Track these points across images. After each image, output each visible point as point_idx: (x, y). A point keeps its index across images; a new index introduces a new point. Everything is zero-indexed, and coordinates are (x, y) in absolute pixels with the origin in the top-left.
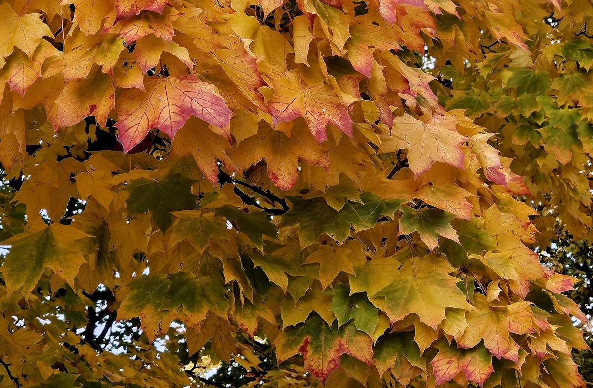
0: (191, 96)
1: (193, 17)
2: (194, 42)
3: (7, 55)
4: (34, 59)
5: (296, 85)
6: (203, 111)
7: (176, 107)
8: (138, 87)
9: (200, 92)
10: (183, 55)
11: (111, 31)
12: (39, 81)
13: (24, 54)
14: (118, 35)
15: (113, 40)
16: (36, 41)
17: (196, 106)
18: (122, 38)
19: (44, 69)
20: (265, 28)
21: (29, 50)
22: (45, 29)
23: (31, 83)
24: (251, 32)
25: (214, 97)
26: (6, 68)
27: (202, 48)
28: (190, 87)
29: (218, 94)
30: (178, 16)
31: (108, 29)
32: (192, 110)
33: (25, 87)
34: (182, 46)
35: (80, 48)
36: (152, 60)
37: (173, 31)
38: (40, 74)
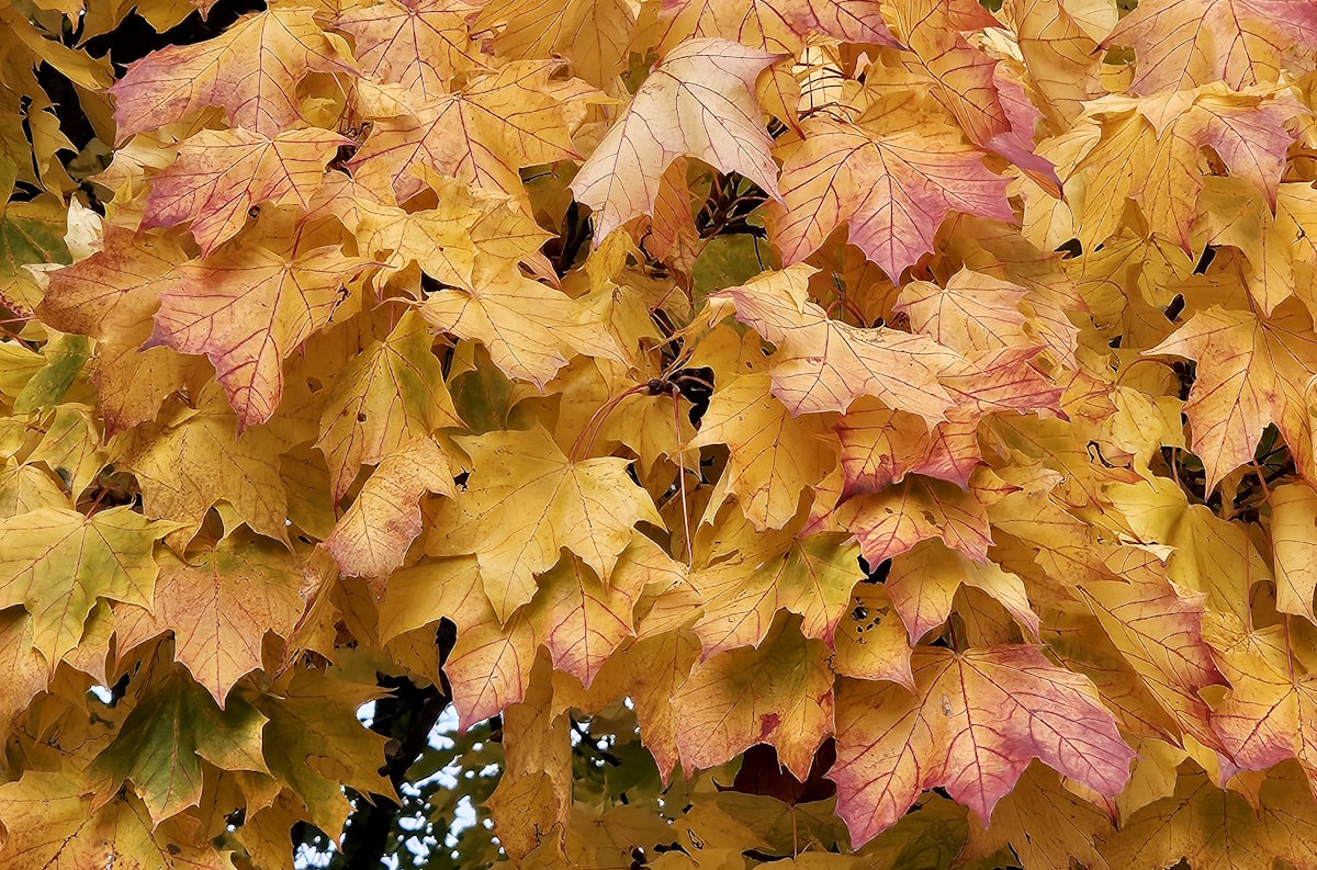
0: (1029, 707)
1: (1039, 495)
2: (1039, 559)
3: (542, 569)
4: (612, 584)
5: (1276, 670)
6: (1063, 747)
7: (992, 734)
8: (898, 678)
9: (1053, 696)
10: (1010, 592)
11: (829, 525)
12: (628, 646)
13: (588, 570)
14: (847, 535)
15: (831, 546)
16: (621, 536)
17: (1042, 733)
18: (857, 543)
19: (641, 612)
20: (1198, 512)
21: (600, 558)
22: (638, 503)
23: (607, 652)
24: (1167, 523)
25: (1091, 710)
26: (538, 602)
27: (1057, 578)
28: (1025, 681)
29: (1096, 702)
30: (1002, 493)
31: (820, 519)
32: (1036, 746)
33: (592, 661)
34: (1006, 568)
35: (735, 559)
36: (933, 605)
37: (988, 532)
38: (632, 629)
